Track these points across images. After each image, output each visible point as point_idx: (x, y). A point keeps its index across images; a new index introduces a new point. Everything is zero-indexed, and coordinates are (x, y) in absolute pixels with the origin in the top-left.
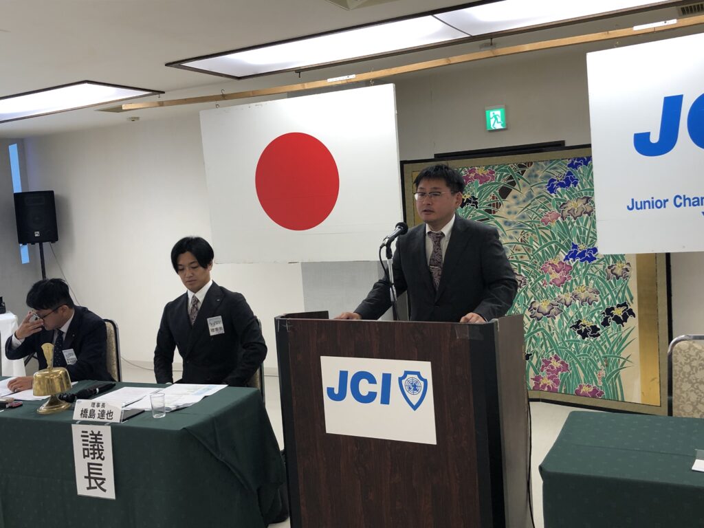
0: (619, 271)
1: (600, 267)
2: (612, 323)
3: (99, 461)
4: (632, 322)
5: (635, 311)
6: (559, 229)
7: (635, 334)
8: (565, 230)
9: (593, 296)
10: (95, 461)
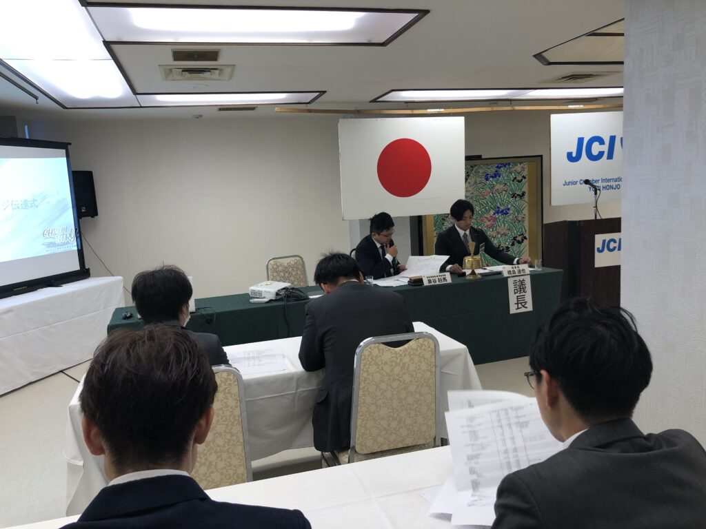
0: (520, 219)
1: (511, 217)
2: (516, 244)
3: (524, 294)
4: (526, 242)
5: (527, 237)
6: (490, 199)
7: (527, 248)
8: (493, 199)
9: (507, 232)
10: (521, 294)
